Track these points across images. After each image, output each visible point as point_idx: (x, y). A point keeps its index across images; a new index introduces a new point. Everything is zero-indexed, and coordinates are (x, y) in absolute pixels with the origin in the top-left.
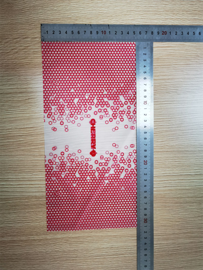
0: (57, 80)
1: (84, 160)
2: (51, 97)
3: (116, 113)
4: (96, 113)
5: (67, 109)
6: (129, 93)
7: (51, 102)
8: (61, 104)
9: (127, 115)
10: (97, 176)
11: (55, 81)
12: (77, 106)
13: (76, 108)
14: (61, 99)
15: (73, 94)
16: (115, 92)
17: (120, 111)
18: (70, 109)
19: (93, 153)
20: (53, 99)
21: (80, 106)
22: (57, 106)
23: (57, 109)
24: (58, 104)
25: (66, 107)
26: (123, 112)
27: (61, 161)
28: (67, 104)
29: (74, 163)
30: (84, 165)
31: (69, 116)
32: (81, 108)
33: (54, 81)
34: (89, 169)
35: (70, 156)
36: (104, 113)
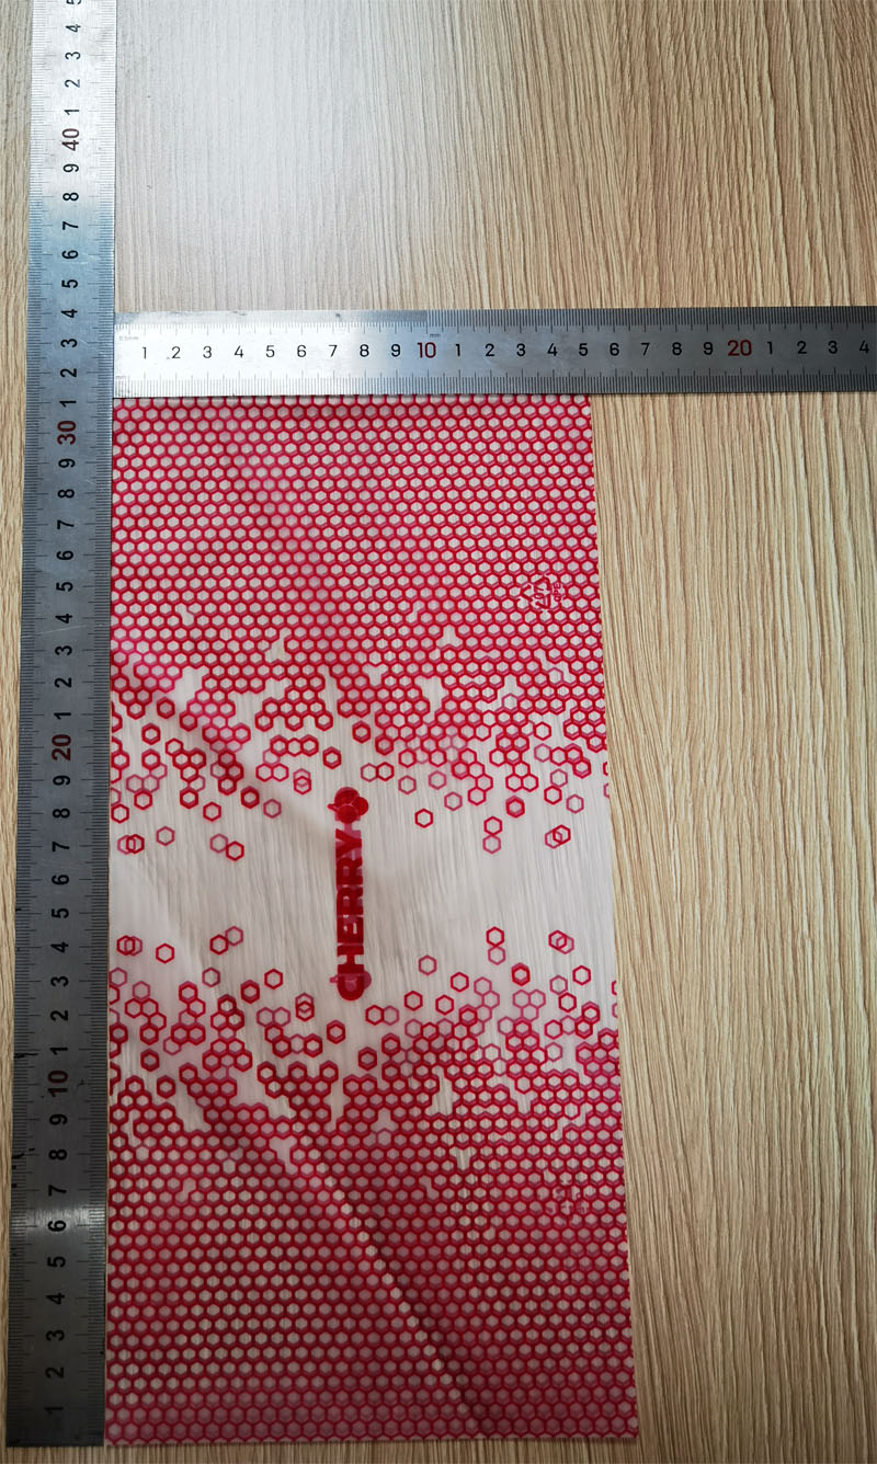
0: (552, 1218)
1: (400, 772)
2: (579, 1122)
3: (220, 1029)
4: (336, 1032)
5: (491, 1054)
6: (150, 1142)
7: (578, 1094)
8: (524, 1083)
9: (158, 1021)
10: (331, 683)
11: (559, 1213)
12: (439, 1071)
13: (445, 1057)
14: (524, 1108)
15: (462, 1138)
16: (229, 1150)
17: (196, 1043)
18: (477, 1056)
19: (349, 805)
20: (571, 1110)
21: (422, 1071)
22: (545, 1068)
23: (545, 1052)
24: (539, 1082)
25: (499, 1067)
26: (180, 1034)
27: (521, 770)
28: (492, 1083)
29: (452, 755)
30: (399, 746)
31: (483, 1013)
32: (414, 1057)
33: (566, 1211)
34: (368, 720)
35: (477, 796)
36: (288, 1032)
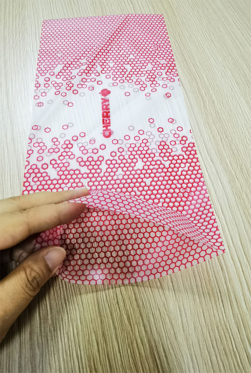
0: (181, 198)
1: (119, 84)
2: (186, 169)
3: (64, 149)
4: (103, 147)
5: (154, 151)
6: (38, 183)
7: (184, 161)
8: (166, 159)
9: (44, 148)
10: (99, 66)
11: (184, 197)
12: (137, 157)
13: (139, 152)
14: (167, 166)
15: (147, 175)
16: (66, 184)
17: (56, 153)
18: (149, 152)
19: (105, 92)
20: (182, 165)
21: (132, 157)
22: (172, 154)
23: (172, 149)
24: (171, 158)
25: (157, 154)
26: (51, 151)
27: (154, 82)
28: (155, 159)
29: (135, 80)
30: (119, 79)
31: (150, 140)
32: (129, 153)
34: (110, 74)
35: (142, 89)
36: (87, 148)
